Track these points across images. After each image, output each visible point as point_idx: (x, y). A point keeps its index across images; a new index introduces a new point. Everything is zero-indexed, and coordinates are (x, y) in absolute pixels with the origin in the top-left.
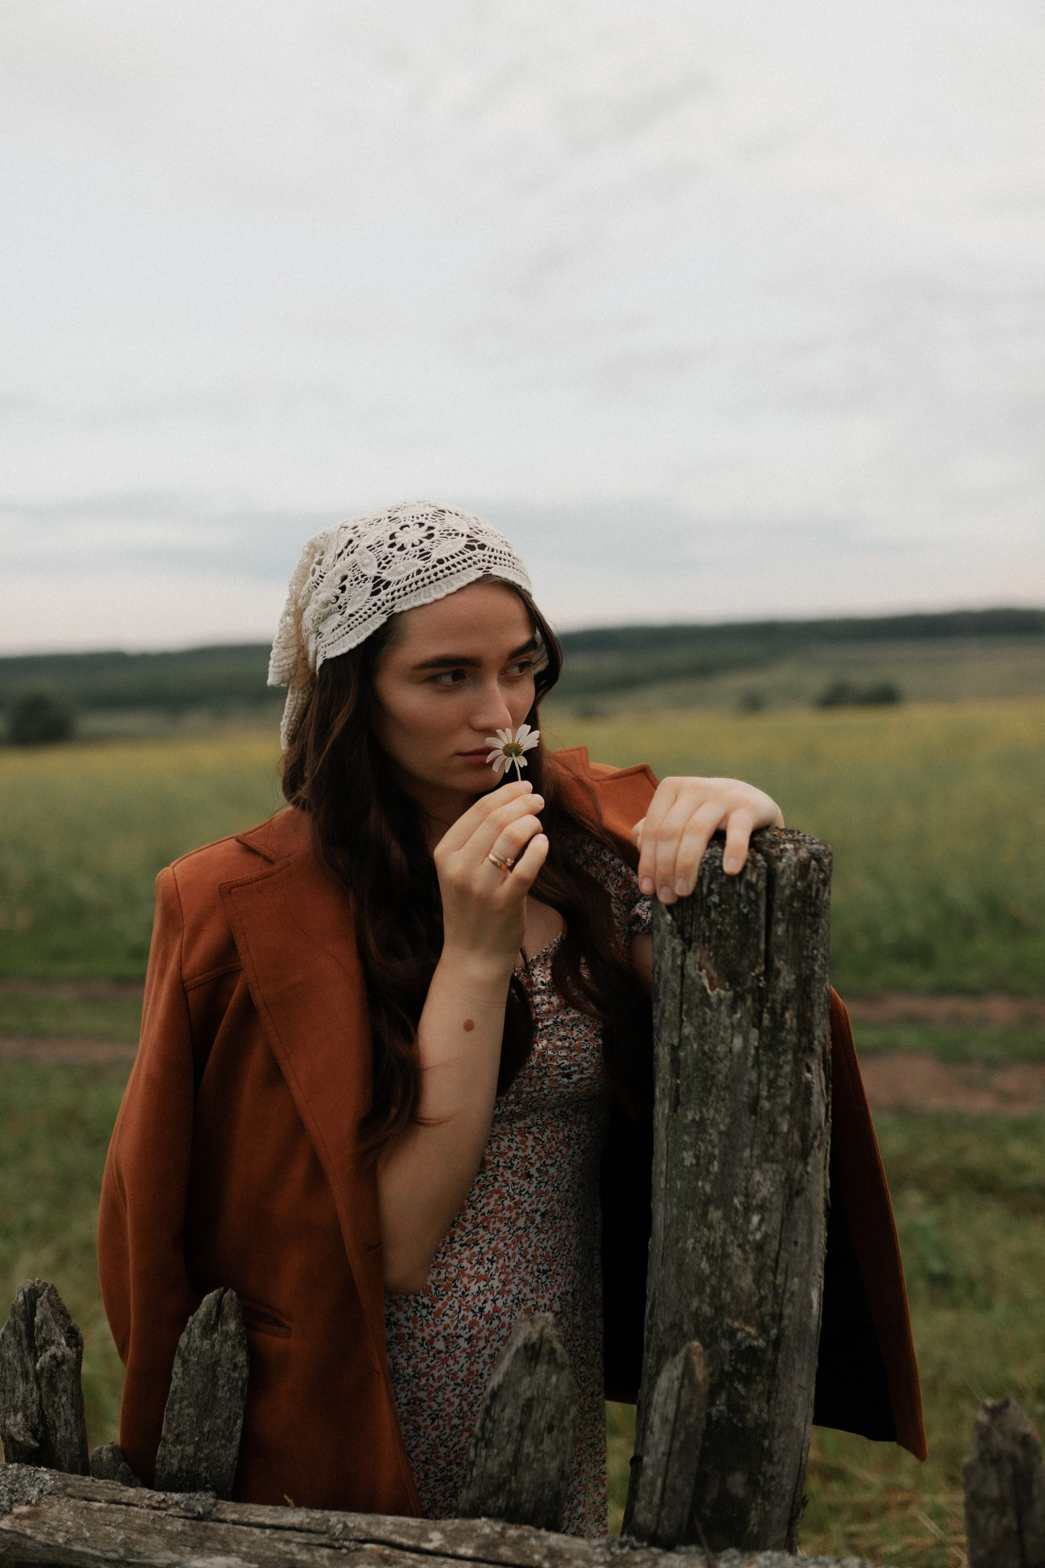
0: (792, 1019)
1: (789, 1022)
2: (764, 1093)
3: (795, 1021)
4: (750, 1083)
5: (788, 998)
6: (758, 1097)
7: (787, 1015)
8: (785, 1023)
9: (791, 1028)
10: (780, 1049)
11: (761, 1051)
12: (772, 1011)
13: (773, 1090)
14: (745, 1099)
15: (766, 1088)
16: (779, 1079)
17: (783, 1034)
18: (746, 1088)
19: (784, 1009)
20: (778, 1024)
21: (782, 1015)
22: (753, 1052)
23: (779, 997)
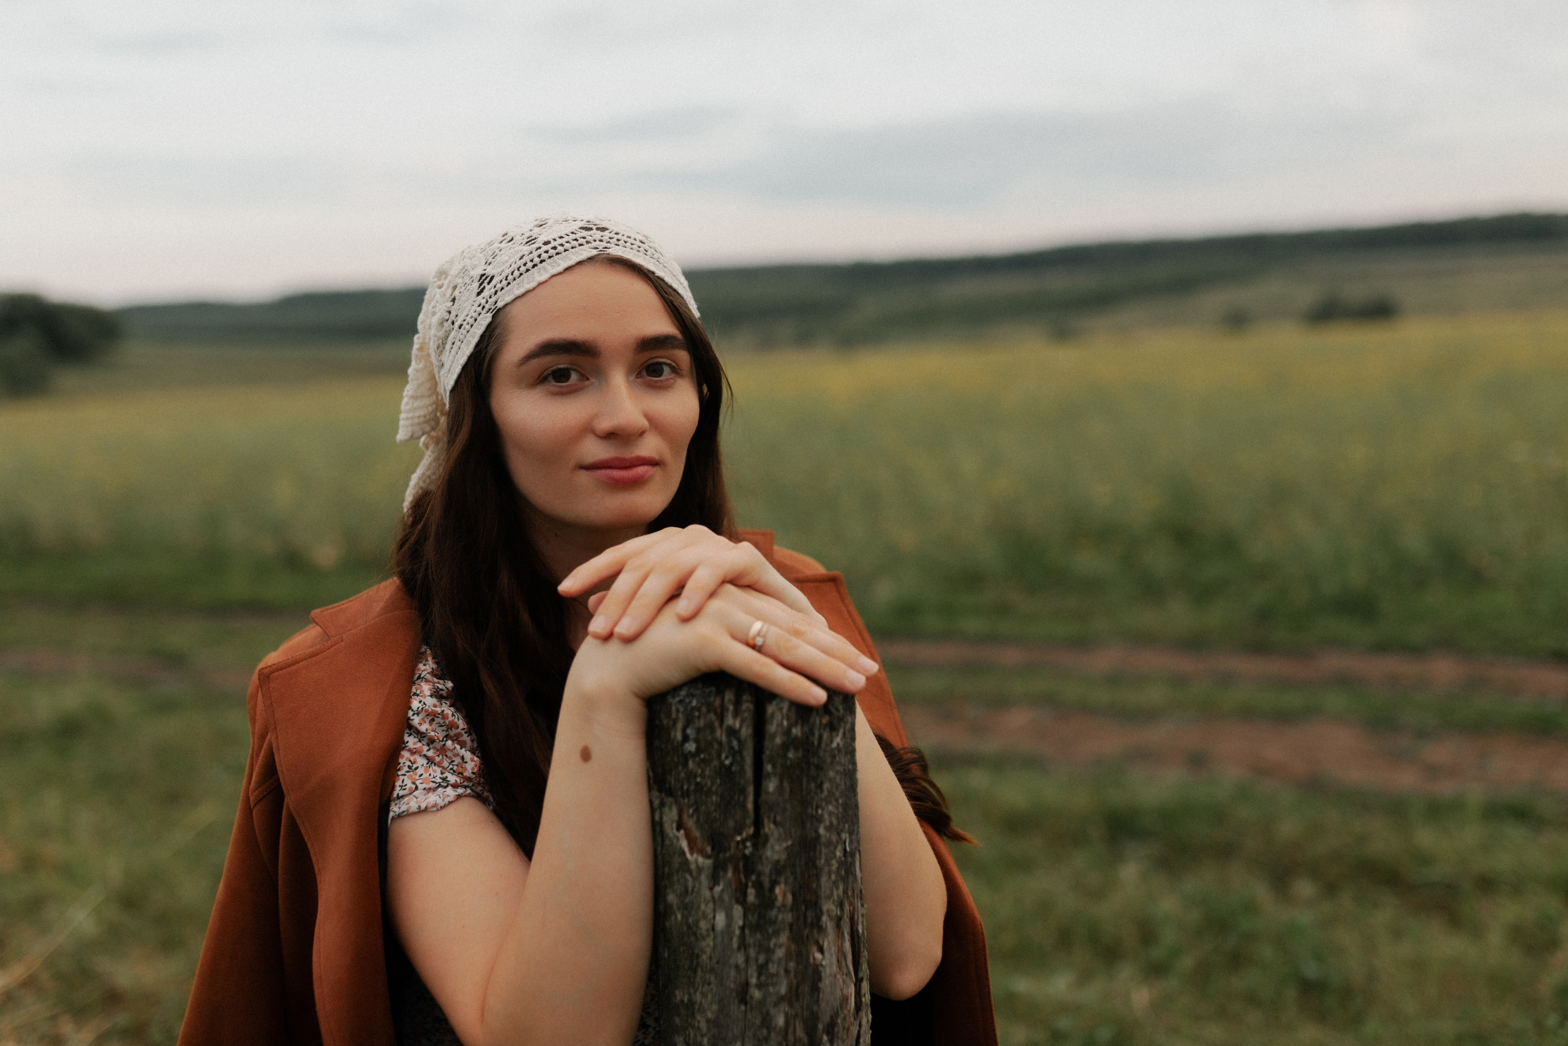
0: (784, 895)
1: (780, 898)
2: (754, 980)
3: (790, 897)
4: (737, 967)
5: (778, 869)
6: (747, 984)
7: (777, 890)
8: (776, 899)
9: (784, 905)
10: (770, 930)
11: (747, 931)
12: (759, 886)
13: (763, 978)
14: (732, 986)
15: (755, 975)
16: (770, 965)
17: (774, 913)
18: (733, 972)
19: (774, 883)
20: (767, 901)
21: (772, 890)
22: (737, 932)
23: (767, 869)
